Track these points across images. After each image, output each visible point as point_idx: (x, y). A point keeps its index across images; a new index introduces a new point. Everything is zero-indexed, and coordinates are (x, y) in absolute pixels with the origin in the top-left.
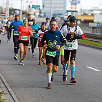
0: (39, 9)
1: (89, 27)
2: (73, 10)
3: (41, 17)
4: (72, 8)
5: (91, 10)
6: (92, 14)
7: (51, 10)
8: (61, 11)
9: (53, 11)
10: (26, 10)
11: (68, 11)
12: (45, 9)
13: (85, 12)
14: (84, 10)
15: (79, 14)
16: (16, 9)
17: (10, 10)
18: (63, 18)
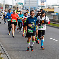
0: (23, 5)
1: (52, 15)
2: (42, 5)
3: (24, 9)
4: (41, 4)
5: (52, 6)
6: (53, 8)
7: (29, 6)
8: (35, 6)
9: (31, 6)
10: (15, 5)
11: (39, 6)
12: (26, 5)
13: (49, 7)
14: (49, 6)
15: (45, 8)
16: (9, 5)
17: (6, 5)
18: (37, 10)
